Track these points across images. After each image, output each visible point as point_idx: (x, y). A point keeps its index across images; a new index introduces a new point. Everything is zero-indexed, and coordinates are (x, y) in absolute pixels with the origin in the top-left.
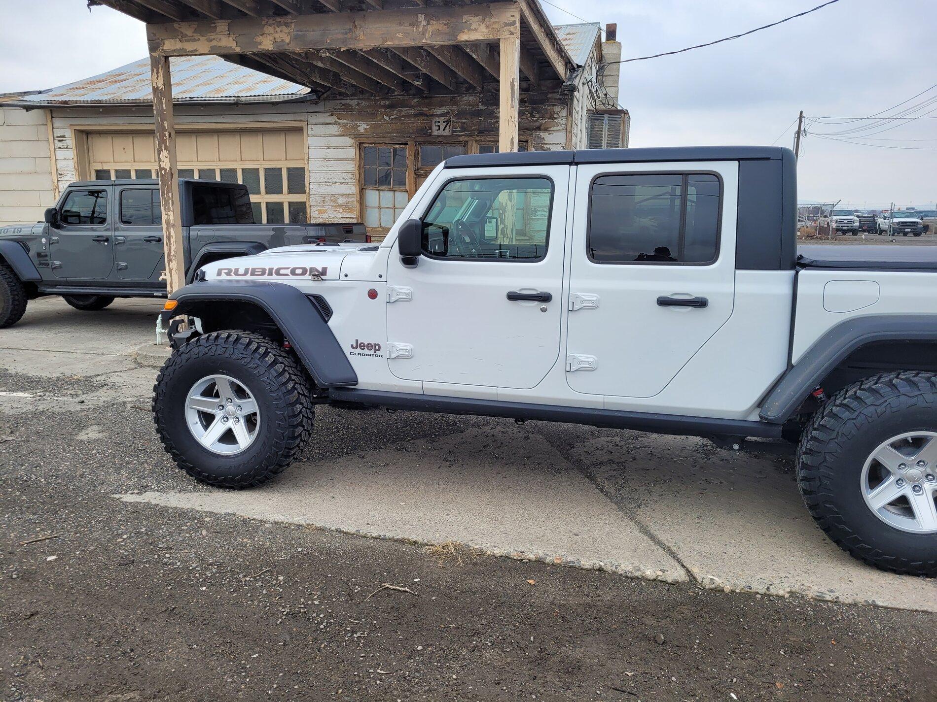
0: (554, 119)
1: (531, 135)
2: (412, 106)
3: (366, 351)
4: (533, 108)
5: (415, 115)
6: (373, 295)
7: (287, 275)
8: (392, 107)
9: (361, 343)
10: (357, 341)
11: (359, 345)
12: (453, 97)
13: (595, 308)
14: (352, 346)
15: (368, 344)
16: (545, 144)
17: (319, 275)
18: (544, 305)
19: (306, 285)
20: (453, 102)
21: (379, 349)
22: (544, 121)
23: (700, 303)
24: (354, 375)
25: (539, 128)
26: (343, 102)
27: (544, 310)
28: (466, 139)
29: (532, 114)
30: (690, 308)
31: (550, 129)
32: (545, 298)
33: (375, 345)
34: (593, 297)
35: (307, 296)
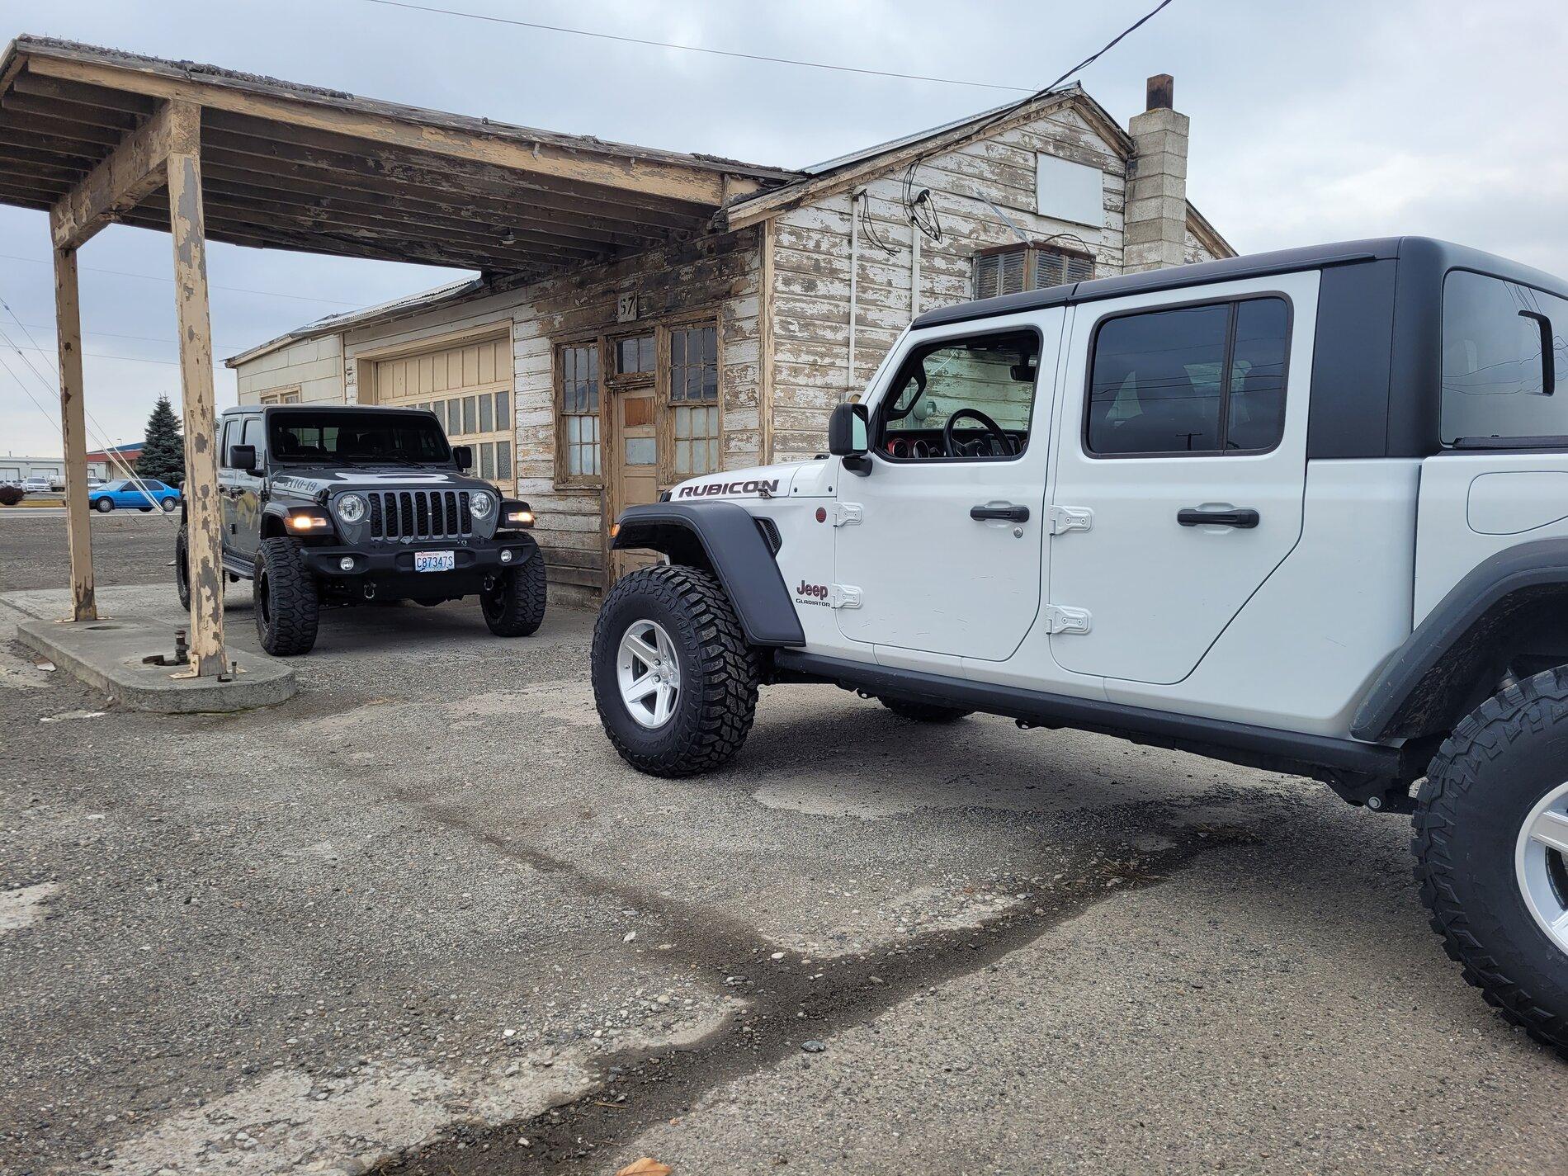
0: (745, 274)
1: (719, 307)
2: (601, 280)
3: (812, 598)
4: (721, 260)
5: (604, 293)
6: (821, 516)
7: (739, 492)
8: (581, 285)
9: (808, 586)
10: (803, 582)
11: (805, 589)
12: (639, 258)
13: (1087, 530)
14: (798, 589)
15: (815, 587)
16: (738, 320)
17: (766, 490)
18: (1018, 527)
19: (753, 504)
20: (640, 266)
21: (826, 595)
22: (734, 281)
23: (1247, 520)
24: (800, 632)
25: (728, 295)
26: (541, 285)
27: (1018, 535)
28: (653, 323)
29: (720, 270)
30: (1230, 529)
31: (741, 293)
32: (1020, 515)
33: (823, 588)
34: (1083, 512)
35: (756, 520)
